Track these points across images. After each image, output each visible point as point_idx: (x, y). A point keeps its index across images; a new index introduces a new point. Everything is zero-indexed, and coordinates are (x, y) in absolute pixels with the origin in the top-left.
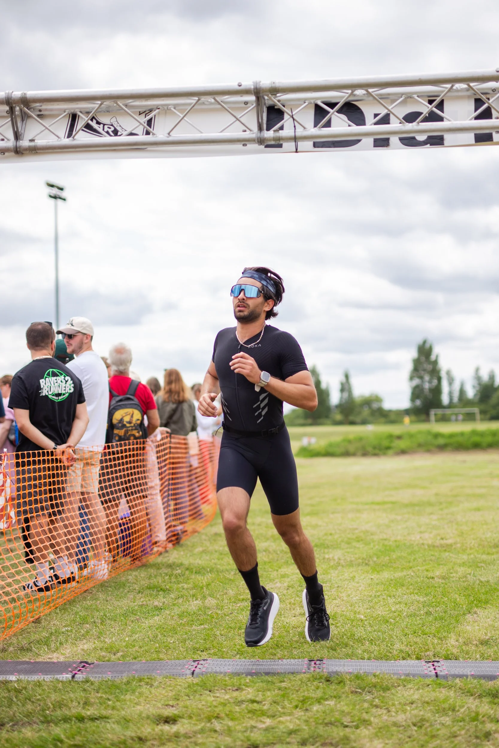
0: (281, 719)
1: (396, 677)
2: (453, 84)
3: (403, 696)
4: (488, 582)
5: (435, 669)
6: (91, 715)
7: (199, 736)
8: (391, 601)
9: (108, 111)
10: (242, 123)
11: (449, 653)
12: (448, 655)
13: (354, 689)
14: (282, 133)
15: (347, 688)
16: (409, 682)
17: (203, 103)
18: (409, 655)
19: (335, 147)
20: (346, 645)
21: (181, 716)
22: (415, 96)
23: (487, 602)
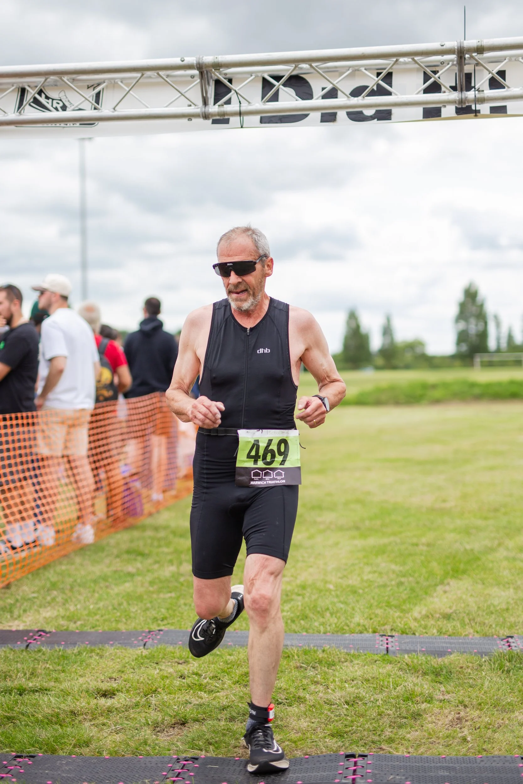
0: (218, 694)
1: (345, 651)
2: (398, 58)
3: (345, 672)
4: (472, 550)
5: (387, 644)
6: (32, 687)
7: (132, 711)
8: (367, 569)
9: (55, 85)
10: (187, 98)
11: (406, 627)
12: (406, 629)
13: (298, 665)
14: (228, 108)
15: (291, 664)
16: (357, 657)
17: (150, 77)
18: (366, 629)
19: (281, 122)
20: (305, 617)
21: (120, 689)
22: (363, 69)
23: (464, 572)
